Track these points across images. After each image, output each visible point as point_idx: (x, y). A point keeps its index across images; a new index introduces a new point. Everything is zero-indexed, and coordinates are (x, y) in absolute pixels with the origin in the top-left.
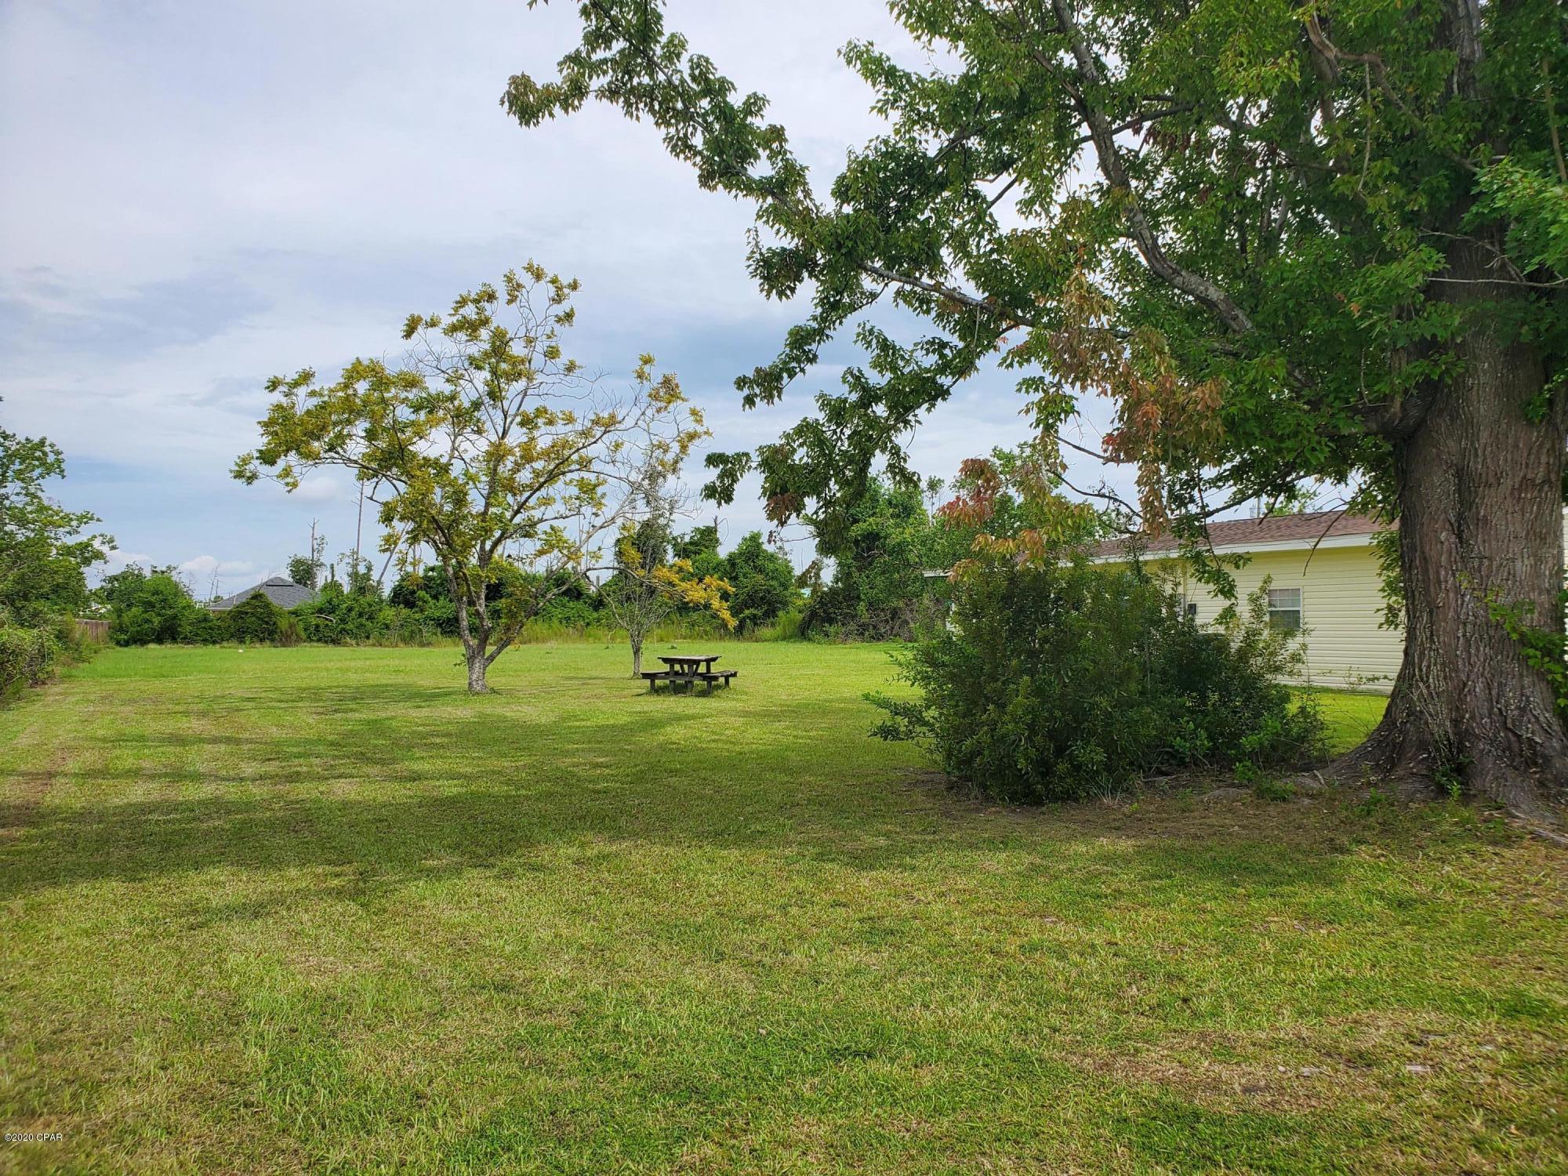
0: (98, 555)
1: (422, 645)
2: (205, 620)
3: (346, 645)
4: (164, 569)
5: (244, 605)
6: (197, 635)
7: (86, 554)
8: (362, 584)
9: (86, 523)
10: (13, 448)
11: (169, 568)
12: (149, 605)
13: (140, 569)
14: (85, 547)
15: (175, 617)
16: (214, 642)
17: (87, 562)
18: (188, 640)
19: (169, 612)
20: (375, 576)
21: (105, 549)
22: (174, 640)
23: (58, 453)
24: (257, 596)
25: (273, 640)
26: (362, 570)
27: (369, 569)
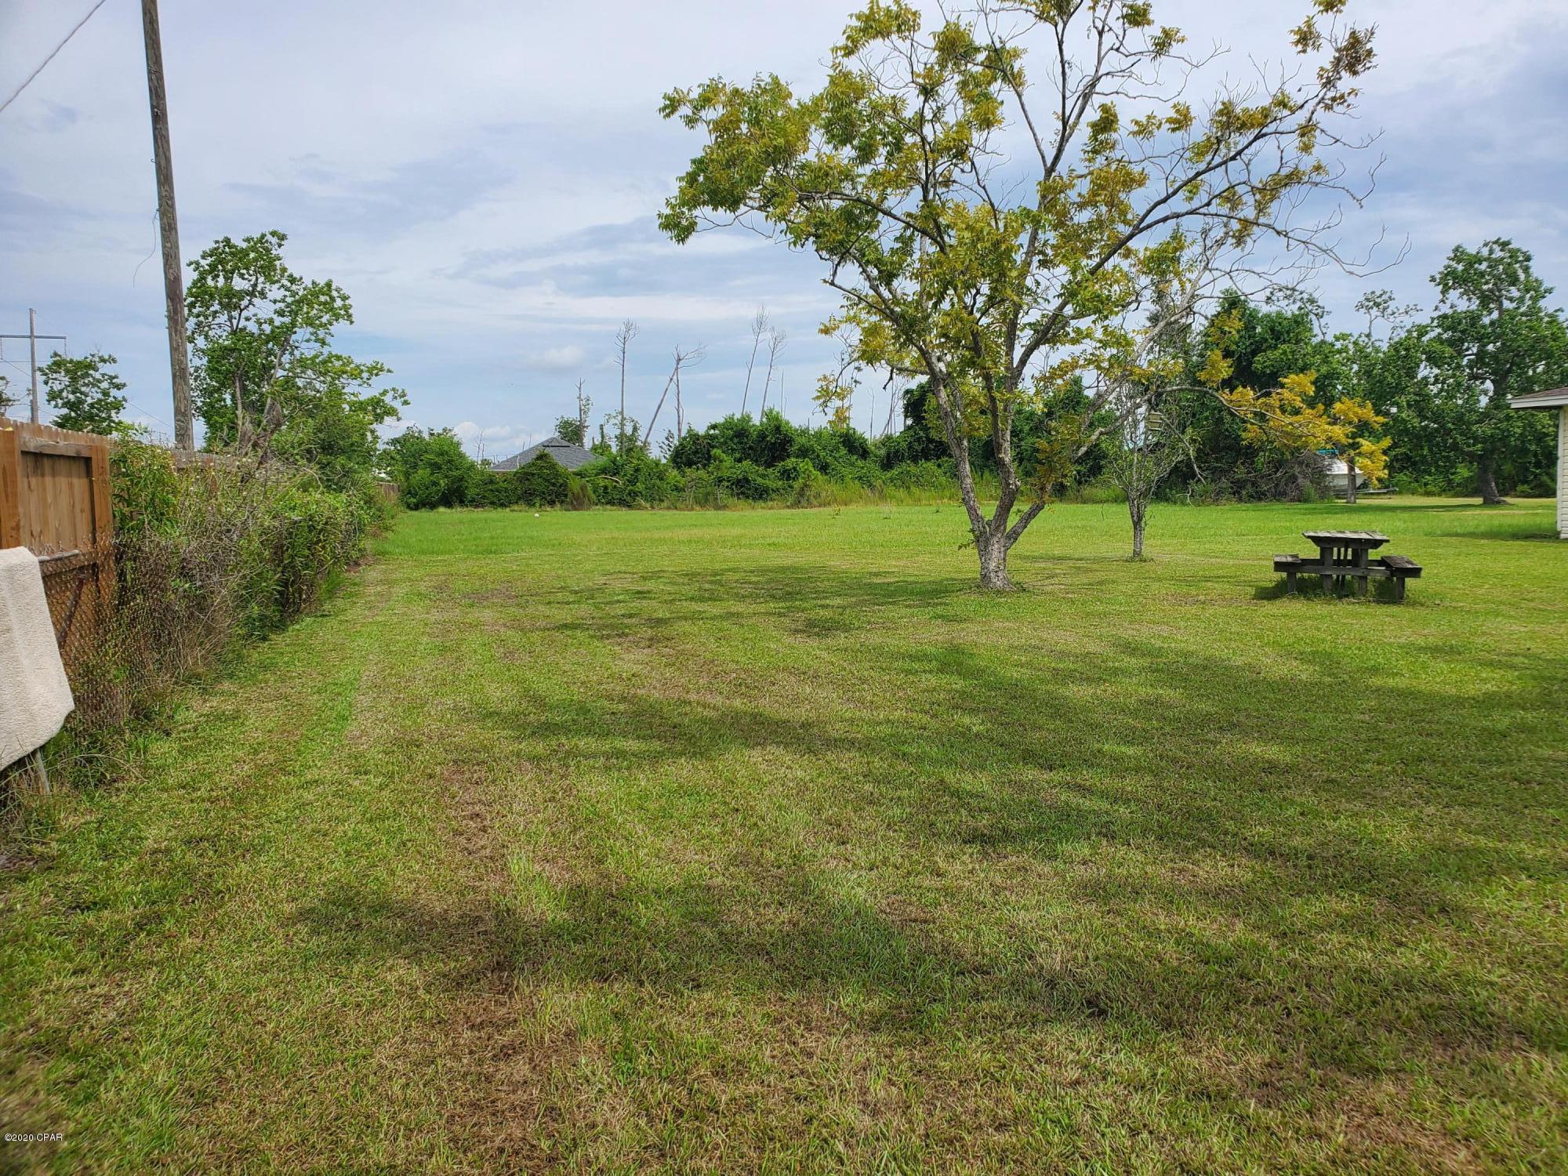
0: (391, 412)
1: (718, 508)
2: (491, 482)
3: (640, 508)
4: (441, 432)
5: (530, 465)
6: (484, 497)
7: (379, 409)
8: (630, 445)
9: (377, 375)
10: (300, 293)
11: (445, 430)
12: (435, 467)
13: (420, 432)
14: (376, 402)
15: (462, 479)
16: (503, 505)
17: (379, 418)
18: (476, 503)
19: (455, 473)
20: (642, 434)
21: (397, 404)
22: (462, 503)
23: (344, 298)
24: (542, 457)
25: (562, 502)
26: (629, 430)
27: (635, 429)
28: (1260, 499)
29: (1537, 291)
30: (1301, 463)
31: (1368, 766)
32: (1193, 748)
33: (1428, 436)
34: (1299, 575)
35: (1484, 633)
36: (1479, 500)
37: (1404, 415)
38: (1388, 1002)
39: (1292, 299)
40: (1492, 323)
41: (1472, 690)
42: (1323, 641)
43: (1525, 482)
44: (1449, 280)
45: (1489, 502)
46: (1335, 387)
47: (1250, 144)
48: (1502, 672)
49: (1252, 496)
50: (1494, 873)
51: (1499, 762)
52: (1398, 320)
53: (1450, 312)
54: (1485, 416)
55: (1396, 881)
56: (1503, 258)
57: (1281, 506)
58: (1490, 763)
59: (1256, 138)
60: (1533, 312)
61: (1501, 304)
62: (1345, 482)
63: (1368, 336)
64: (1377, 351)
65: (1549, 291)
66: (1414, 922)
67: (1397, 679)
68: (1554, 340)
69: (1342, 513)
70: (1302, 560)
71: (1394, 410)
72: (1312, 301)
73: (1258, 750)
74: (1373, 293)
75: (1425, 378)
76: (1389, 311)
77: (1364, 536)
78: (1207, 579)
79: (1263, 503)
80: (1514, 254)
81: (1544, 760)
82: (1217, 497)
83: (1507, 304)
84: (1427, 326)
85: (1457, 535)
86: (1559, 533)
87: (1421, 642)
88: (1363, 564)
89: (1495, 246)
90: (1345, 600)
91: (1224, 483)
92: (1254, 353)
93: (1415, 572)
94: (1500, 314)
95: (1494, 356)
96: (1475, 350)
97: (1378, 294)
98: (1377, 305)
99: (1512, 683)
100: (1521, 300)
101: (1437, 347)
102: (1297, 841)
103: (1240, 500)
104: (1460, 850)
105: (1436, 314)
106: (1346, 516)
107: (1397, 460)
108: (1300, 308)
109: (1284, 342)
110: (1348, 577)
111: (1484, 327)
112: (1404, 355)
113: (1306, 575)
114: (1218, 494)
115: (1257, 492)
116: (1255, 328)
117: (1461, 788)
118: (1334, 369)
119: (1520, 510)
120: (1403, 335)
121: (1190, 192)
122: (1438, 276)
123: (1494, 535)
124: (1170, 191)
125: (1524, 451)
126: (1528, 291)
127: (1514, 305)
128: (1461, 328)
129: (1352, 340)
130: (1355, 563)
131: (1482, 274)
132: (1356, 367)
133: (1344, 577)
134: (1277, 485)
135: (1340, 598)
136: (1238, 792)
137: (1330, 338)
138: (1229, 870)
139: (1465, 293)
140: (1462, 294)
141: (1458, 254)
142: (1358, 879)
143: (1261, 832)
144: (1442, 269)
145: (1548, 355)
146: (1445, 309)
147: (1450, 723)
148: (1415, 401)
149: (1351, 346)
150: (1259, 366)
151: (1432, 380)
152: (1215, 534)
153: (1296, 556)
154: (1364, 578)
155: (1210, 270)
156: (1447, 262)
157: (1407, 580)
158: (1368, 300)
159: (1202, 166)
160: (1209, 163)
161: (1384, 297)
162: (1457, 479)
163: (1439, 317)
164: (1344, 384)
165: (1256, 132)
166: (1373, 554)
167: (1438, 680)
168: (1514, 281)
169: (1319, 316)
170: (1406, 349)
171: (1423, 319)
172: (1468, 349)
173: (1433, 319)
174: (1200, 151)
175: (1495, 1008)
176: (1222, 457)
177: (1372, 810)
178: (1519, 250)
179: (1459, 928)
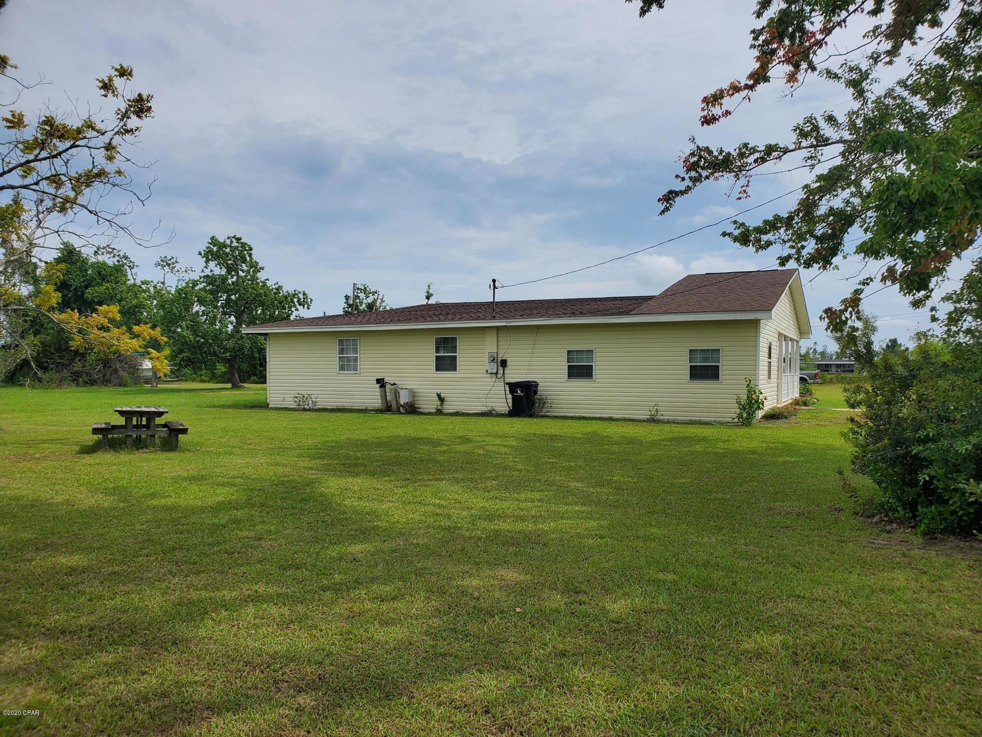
28: (92, 385)
29: (255, 267)
30: (121, 362)
31: (140, 559)
32: (12, 567)
33: (201, 347)
34: (110, 436)
35: (221, 466)
36: (229, 385)
37: (184, 333)
38: (130, 715)
39: (112, 255)
40: (233, 283)
41: (212, 501)
42: (123, 479)
43: (255, 375)
44: (209, 255)
45: (235, 386)
46: (142, 314)
47: (67, 149)
48: (228, 489)
49: (87, 383)
50: (207, 613)
51: (219, 544)
52: (181, 275)
53: (210, 274)
54: (231, 336)
55: (148, 632)
56: (238, 247)
57: (107, 389)
58: (214, 545)
59: (72, 147)
60: (254, 279)
61: (238, 273)
62: (150, 374)
63: (163, 283)
64: (169, 293)
65: (262, 268)
66: (155, 656)
67: (167, 499)
68: (266, 296)
69: (148, 393)
70: (112, 426)
71: (179, 330)
72: (126, 257)
73: (64, 560)
74: (166, 257)
75: (197, 312)
76: (176, 269)
77: (153, 409)
78: (45, 442)
79: (94, 387)
80: (244, 245)
81: (244, 538)
82: (60, 383)
83: (241, 273)
84: (198, 281)
85: (215, 406)
86: (268, 404)
87: (185, 474)
88: (152, 426)
89: (233, 240)
90: (141, 451)
91: (66, 373)
92: (86, 287)
93: (184, 431)
94: (237, 279)
95: (236, 302)
96: (225, 297)
97: (169, 258)
98: (169, 265)
99: (232, 495)
100: (248, 272)
101: (203, 294)
102: (83, 621)
103: (78, 385)
104: (191, 603)
105: (202, 274)
106: (150, 395)
107: (183, 360)
108: (118, 261)
109: (108, 282)
110: (143, 436)
111: (229, 285)
112: (185, 296)
113: (115, 436)
114: (61, 381)
115: (90, 380)
116: (86, 271)
117: (195, 563)
118: (141, 302)
119: (250, 391)
120: (184, 285)
121: (24, 172)
122: (203, 252)
123: (235, 406)
124: (6, 169)
125: (253, 358)
126: (251, 268)
127: (244, 274)
128: (217, 283)
129: (153, 285)
130: (147, 426)
131: (227, 255)
132: (155, 302)
133: (140, 436)
134: (104, 375)
135: (138, 449)
136: (44, 593)
137: (138, 282)
138: (28, 653)
139: (219, 264)
140: (216, 265)
141: (214, 241)
142: (122, 637)
143: (59, 619)
144: (205, 249)
145: (262, 304)
146: (207, 272)
147: (195, 523)
148: (191, 325)
149: (152, 289)
150: (89, 296)
151: (201, 313)
152: (56, 409)
153: (109, 423)
154: (153, 436)
155: (42, 228)
156: (208, 245)
157: (180, 436)
158: (162, 261)
159: (31, 157)
160: (36, 156)
161: (173, 261)
162: (219, 373)
163: (204, 276)
164: (147, 312)
165: (72, 142)
166: (159, 421)
167: (192, 497)
168: (244, 261)
169: (131, 268)
170: (185, 294)
171: (195, 276)
172: (221, 297)
173: (201, 277)
174: (28, 147)
175: (195, 698)
176: (64, 356)
177: (139, 588)
178: (246, 244)
179: (183, 652)
